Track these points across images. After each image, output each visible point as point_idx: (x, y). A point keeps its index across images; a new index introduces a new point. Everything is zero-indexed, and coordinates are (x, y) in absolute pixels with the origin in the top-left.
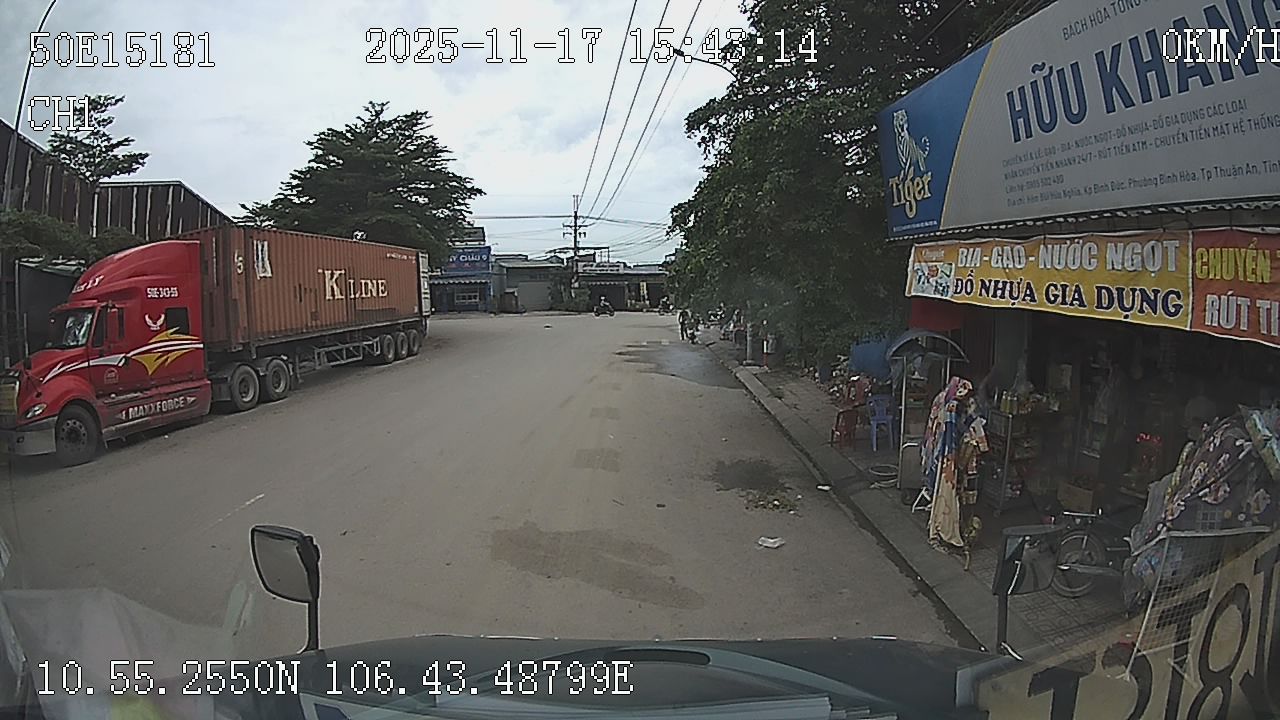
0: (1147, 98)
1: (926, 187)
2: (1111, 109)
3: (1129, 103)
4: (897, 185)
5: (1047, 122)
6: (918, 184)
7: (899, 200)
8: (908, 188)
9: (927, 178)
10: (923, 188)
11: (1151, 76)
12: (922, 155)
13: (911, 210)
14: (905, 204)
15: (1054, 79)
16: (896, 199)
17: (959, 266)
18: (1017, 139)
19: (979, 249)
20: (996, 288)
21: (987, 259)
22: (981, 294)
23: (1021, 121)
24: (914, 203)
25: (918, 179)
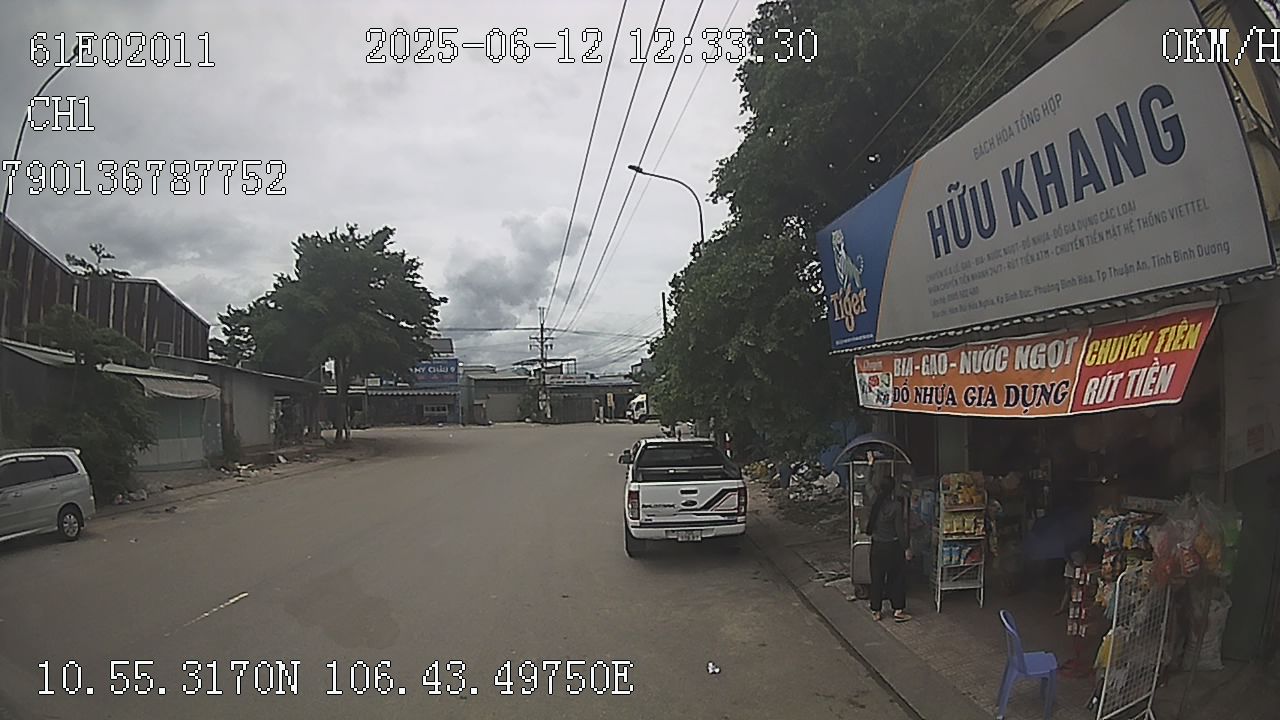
0: (1047, 210)
1: (862, 303)
2: (1017, 222)
3: (1032, 216)
4: (838, 301)
5: (962, 237)
6: (855, 300)
7: (840, 316)
8: (847, 304)
9: (863, 293)
10: (860, 303)
11: (1051, 187)
12: (856, 273)
13: (850, 324)
14: (844, 319)
15: (967, 196)
16: (837, 314)
17: (896, 375)
18: (938, 255)
19: (911, 359)
20: (926, 395)
21: (917, 368)
22: (916, 401)
23: (940, 238)
24: (852, 318)
25: (855, 295)
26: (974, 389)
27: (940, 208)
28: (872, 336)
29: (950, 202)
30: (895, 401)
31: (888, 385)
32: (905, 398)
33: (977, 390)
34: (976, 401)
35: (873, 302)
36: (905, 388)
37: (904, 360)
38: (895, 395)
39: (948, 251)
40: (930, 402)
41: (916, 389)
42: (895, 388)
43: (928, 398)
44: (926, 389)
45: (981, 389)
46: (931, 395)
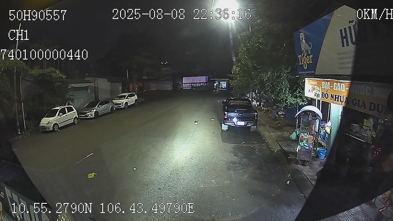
1: (311, 60)
4: (301, 58)
5: (354, 41)
6: (308, 58)
7: (302, 63)
8: (305, 59)
9: (311, 56)
10: (310, 60)
12: (310, 49)
13: (305, 67)
14: (303, 64)
16: (300, 63)
17: (322, 88)
18: (343, 46)
19: (329, 83)
20: (336, 98)
21: (332, 87)
22: (331, 99)
23: (345, 40)
24: (306, 64)
25: (308, 57)
26: (356, 100)
27: (345, 29)
28: (314, 72)
29: (350, 27)
30: (322, 97)
31: (319, 91)
32: (327, 97)
33: (357, 100)
34: (357, 104)
35: (315, 59)
36: (327, 93)
37: (326, 83)
38: (322, 95)
39: (348, 45)
40: (338, 101)
41: (331, 94)
42: (322, 93)
43: (337, 99)
44: (336, 95)
45: (359, 100)
46: (338, 98)
